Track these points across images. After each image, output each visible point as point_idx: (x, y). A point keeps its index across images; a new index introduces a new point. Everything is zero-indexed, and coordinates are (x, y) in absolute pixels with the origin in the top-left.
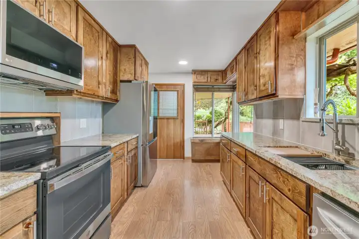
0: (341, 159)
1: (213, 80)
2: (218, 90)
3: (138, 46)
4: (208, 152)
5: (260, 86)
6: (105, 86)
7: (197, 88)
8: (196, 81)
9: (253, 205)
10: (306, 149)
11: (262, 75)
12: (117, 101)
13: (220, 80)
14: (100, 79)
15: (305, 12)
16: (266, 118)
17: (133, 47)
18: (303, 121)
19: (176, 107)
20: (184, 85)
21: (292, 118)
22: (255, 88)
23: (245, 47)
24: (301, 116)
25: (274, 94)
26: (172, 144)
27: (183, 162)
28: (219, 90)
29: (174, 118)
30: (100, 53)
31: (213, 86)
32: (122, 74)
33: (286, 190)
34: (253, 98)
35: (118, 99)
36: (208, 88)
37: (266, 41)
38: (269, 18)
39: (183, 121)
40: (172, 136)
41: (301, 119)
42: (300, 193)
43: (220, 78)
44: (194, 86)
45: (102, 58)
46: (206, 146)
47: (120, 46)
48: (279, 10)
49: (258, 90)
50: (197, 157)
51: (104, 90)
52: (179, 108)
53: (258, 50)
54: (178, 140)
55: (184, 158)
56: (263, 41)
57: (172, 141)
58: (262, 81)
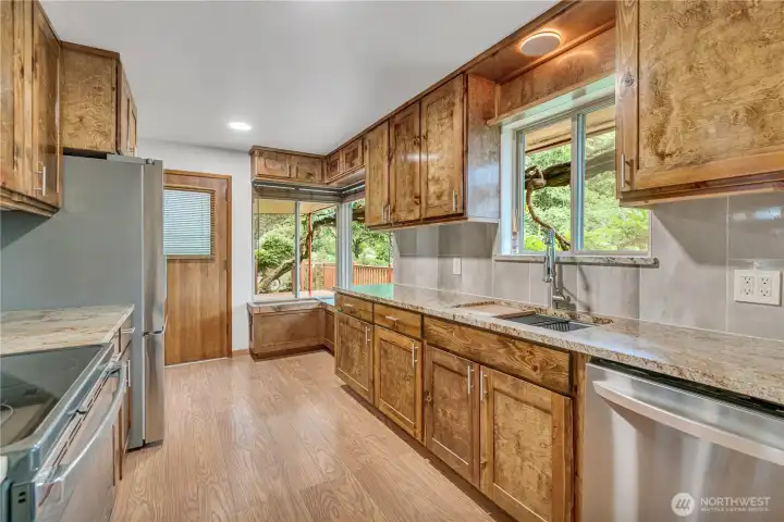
0: (563, 314)
1: (302, 175)
2: (309, 196)
3: (123, 59)
4: (293, 332)
5: (427, 198)
6: (31, 160)
7: (262, 189)
8: (264, 172)
9: (445, 414)
10: (509, 304)
11: (433, 178)
12: (54, 209)
13: (318, 178)
14: (18, 138)
15: (501, 85)
16: (422, 256)
17: (112, 58)
18: (497, 261)
19: (207, 232)
20: (228, 180)
21: (477, 256)
22: (417, 200)
23: (389, 120)
24: (494, 253)
25: (461, 215)
26: (198, 324)
27: (230, 364)
28: (311, 197)
29: (203, 260)
30: (16, 57)
31: (297, 187)
32: (69, 129)
33: (527, 370)
34: (411, 218)
35: (60, 206)
36: (288, 191)
37: (441, 119)
38: (451, 78)
39: (227, 265)
40: (198, 305)
41: (493, 258)
42: (558, 368)
43: (317, 172)
44: (253, 183)
45: (22, 71)
46: (286, 319)
47: (64, 47)
48: (470, 71)
49: (424, 204)
50: (267, 347)
51: (28, 173)
52: (216, 234)
53: (424, 132)
54: (215, 311)
55: (230, 354)
56: (435, 117)
57: (199, 317)
58: (433, 188)
